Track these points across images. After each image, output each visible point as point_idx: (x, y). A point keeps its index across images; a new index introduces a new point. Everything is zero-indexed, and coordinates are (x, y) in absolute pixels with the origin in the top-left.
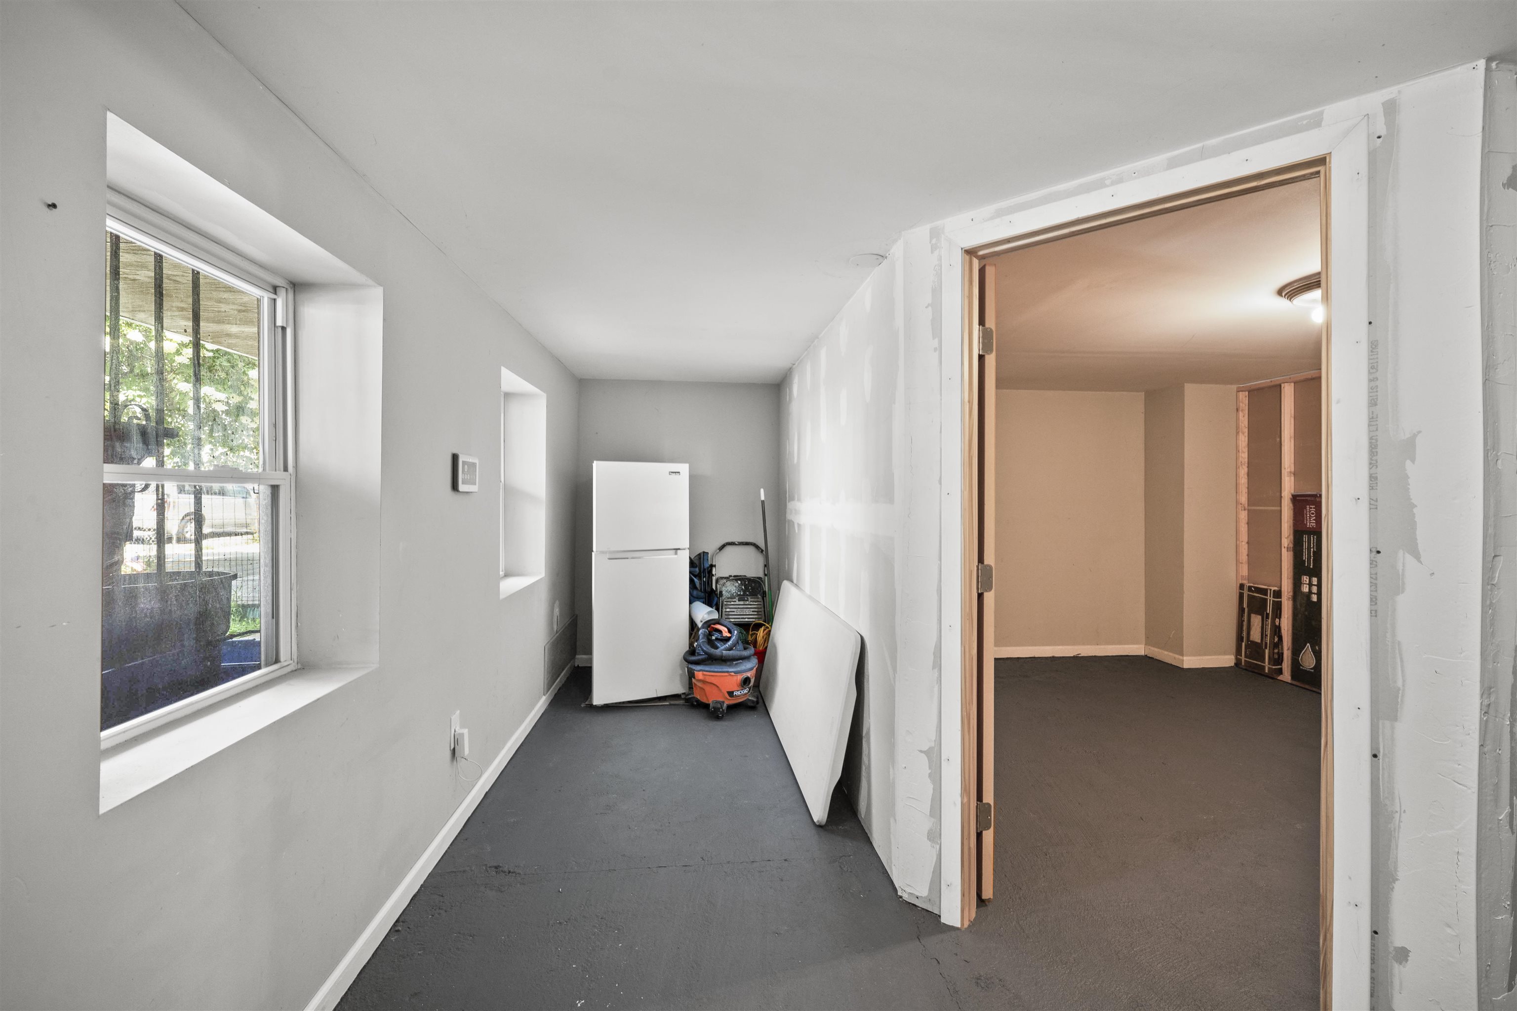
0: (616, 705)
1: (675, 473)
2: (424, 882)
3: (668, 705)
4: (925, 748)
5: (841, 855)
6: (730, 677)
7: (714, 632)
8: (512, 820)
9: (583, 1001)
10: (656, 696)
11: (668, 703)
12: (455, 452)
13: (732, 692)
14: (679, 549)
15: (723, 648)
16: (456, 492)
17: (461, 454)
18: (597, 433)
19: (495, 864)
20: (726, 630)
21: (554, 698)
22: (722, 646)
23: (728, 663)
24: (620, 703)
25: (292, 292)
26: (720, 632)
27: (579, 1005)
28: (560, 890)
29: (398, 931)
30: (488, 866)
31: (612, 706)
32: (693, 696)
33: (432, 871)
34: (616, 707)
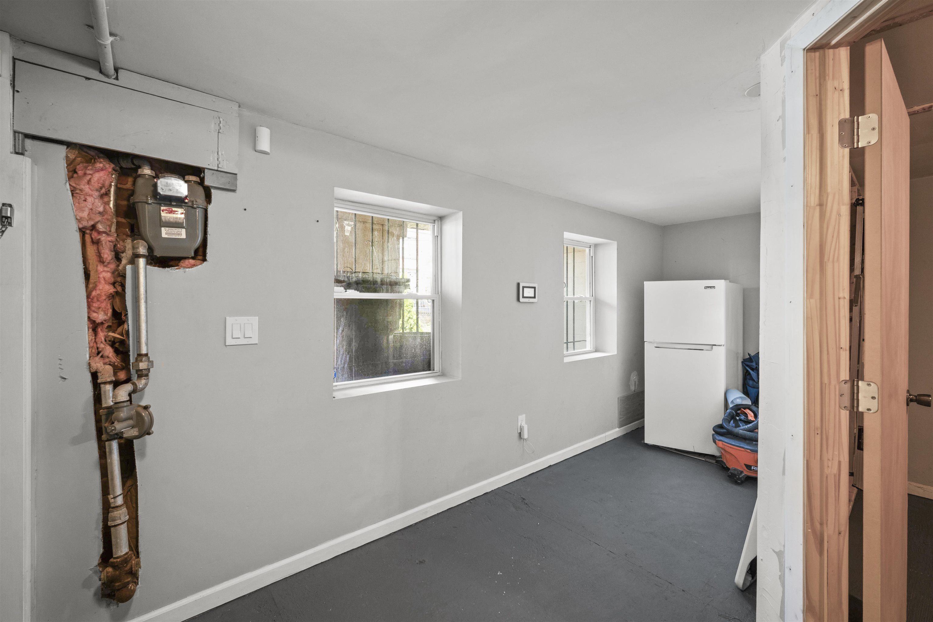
0: (665, 448)
1: (711, 287)
2: (495, 489)
3: (704, 460)
4: (777, 550)
5: (737, 617)
6: (746, 452)
7: (741, 415)
8: (550, 483)
9: (501, 574)
10: (693, 451)
11: (703, 459)
12: (518, 282)
13: (751, 466)
14: (715, 345)
15: (742, 428)
16: (519, 302)
17: (521, 282)
18: (676, 261)
19: (524, 497)
20: (752, 414)
21: (630, 432)
22: (743, 426)
23: (747, 442)
24: (668, 448)
25: (440, 221)
26: (746, 415)
27: (499, 574)
28: (539, 523)
29: (471, 502)
30: (521, 497)
31: (660, 448)
32: (721, 460)
33: (500, 487)
34: (664, 449)
